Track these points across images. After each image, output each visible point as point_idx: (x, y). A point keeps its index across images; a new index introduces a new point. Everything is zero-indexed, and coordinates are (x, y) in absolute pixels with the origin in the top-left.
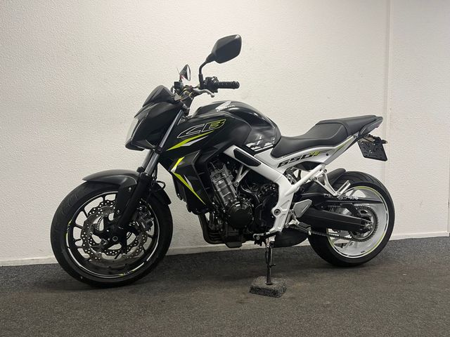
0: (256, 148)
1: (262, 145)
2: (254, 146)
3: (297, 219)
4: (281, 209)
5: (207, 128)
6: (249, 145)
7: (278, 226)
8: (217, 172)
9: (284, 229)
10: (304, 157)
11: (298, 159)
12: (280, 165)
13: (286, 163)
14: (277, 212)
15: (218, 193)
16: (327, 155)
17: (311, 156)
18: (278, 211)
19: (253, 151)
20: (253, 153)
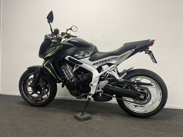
0: (80, 57)
1: (83, 55)
2: (79, 56)
3: (101, 89)
4: (93, 84)
5: (55, 49)
6: (76, 56)
7: (93, 92)
8: (64, 66)
9: (95, 93)
10: (105, 61)
11: (103, 62)
12: (94, 64)
13: (97, 64)
14: (91, 85)
15: (65, 75)
16: (116, 60)
17: (109, 60)
18: (92, 85)
19: (79, 58)
20: (79, 59)
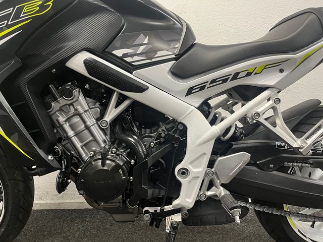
0: (136, 58)
2: (132, 56)
3: (222, 185)
4: (190, 167)
5: (17, 16)
6: (119, 53)
7: (187, 198)
8: (63, 101)
9: (198, 203)
10: (236, 76)
11: (225, 81)
12: (190, 92)
13: (202, 88)
14: (183, 173)
15: (69, 138)
16: (281, 71)
17: (249, 74)
18: (185, 172)
19: (130, 63)
20: (131, 68)
